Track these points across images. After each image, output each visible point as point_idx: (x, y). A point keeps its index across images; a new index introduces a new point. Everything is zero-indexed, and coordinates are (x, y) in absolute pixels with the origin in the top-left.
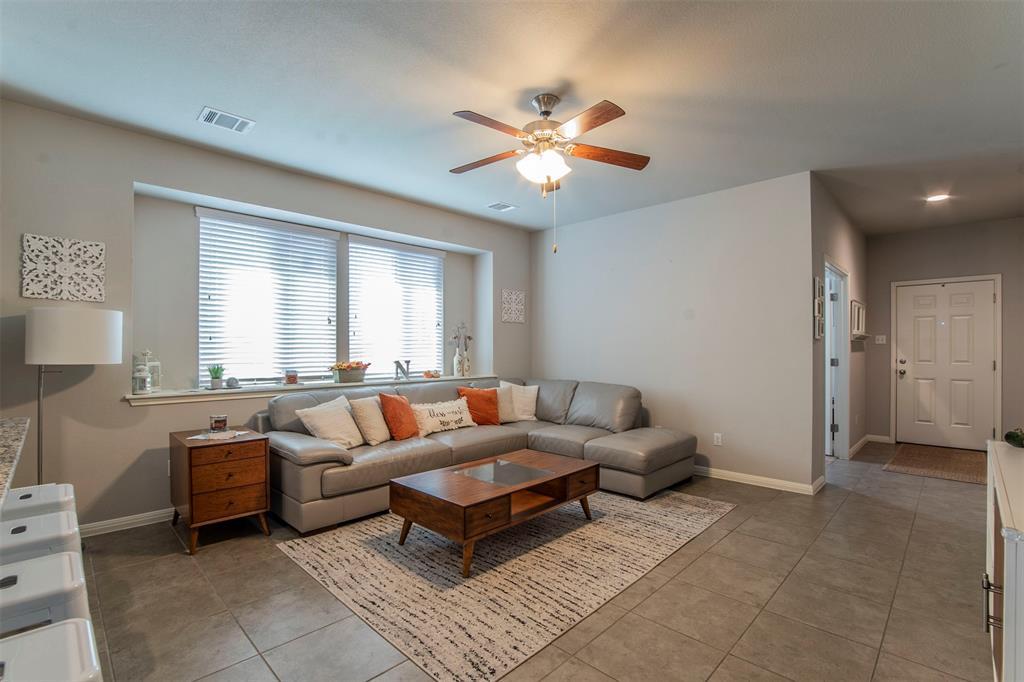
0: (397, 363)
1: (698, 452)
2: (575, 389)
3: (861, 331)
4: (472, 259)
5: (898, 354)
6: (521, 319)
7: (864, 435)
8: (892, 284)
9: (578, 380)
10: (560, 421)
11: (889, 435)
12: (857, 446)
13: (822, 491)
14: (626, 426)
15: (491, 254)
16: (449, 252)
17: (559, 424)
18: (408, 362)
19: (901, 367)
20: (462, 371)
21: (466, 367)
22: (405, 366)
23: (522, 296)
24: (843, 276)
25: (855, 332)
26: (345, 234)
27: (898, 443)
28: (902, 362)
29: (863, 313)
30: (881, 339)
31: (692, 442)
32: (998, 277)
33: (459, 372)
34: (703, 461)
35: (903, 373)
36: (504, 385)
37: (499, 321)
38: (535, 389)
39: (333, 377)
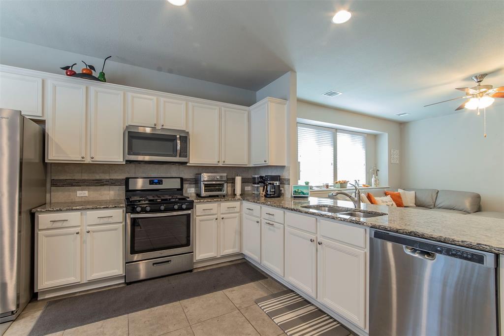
0: (356, 180)
2: (437, 193)
4: (375, 136)
6: (398, 162)
9: (439, 190)
10: (431, 207)
14: (475, 210)
15: (387, 134)
16: (368, 134)
17: (431, 208)
18: (359, 181)
21: (377, 183)
22: (358, 182)
23: (398, 152)
26: (336, 130)
33: (375, 184)
36: (400, 191)
37: (390, 163)
38: (413, 192)
39: (334, 186)
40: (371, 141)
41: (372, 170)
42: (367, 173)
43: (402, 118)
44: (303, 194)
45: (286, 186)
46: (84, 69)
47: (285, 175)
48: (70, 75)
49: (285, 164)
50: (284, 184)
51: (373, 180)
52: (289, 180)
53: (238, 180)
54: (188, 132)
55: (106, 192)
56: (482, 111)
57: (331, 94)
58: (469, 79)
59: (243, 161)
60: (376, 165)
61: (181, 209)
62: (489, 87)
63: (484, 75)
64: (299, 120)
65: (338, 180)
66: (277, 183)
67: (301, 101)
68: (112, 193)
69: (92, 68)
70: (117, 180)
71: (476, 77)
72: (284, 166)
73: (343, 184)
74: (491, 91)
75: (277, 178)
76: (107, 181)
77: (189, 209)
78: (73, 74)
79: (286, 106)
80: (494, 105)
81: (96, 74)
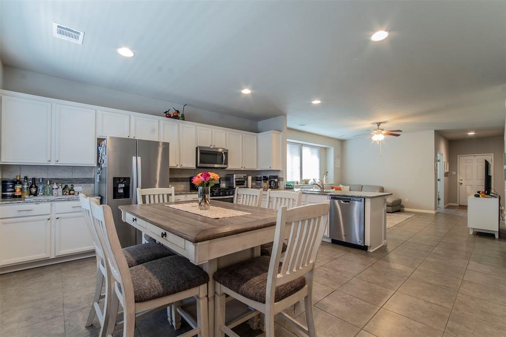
0: (314, 179)
1: (401, 204)
3: (447, 171)
4: (326, 149)
5: (459, 177)
6: (340, 167)
7: (449, 203)
8: (458, 156)
9: (362, 184)
11: (457, 203)
12: (446, 206)
13: (437, 213)
15: (333, 148)
16: (321, 147)
18: (316, 179)
19: (461, 182)
20: (326, 182)
23: (339, 160)
24: (442, 155)
25: (446, 171)
26: (302, 144)
27: (460, 206)
28: (461, 180)
29: (448, 165)
30: (454, 173)
31: (400, 201)
32: (493, 154)
34: (403, 207)
35: (461, 184)
36: (341, 186)
37: (335, 168)
38: (348, 187)
39: (301, 183)
40: (323, 152)
41: (324, 172)
42: (320, 173)
43: (343, 138)
44: (292, 186)
45: (281, 182)
46: (174, 113)
47: (280, 175)
48: (167, 117)
49: (280, 169)
50: (280, 181)
51: (324, 178)
52: (283, 178)
53: (250, 178)
54: (228, 150)
55: (180, 186)
56: (379, 141)
57: (302, 125)
58: (374, 123)
59: (254, 167)
60: (326, 169)
61: (229, 195)
62: (383, 130)
63: (380, 123)
64: (288, 140)
65: (303, 179)
66: (276, 180)
67: (289, 129)
68: (183, 186)
69: (178, 112)
70: (185, 178)
71: (377, 124)
72: (279, 170)
73: (306, 182)
74: (383, 132)
75: (276, 177)
76: (180, 179)
77: (232, 195)
78: (169, 116)
79: (281, 135)
80: (385, 139)
81: (180, 115)
